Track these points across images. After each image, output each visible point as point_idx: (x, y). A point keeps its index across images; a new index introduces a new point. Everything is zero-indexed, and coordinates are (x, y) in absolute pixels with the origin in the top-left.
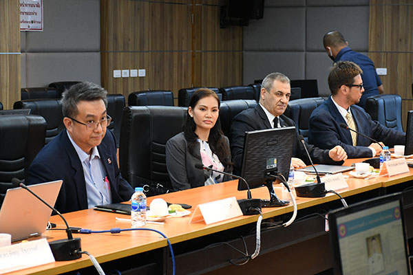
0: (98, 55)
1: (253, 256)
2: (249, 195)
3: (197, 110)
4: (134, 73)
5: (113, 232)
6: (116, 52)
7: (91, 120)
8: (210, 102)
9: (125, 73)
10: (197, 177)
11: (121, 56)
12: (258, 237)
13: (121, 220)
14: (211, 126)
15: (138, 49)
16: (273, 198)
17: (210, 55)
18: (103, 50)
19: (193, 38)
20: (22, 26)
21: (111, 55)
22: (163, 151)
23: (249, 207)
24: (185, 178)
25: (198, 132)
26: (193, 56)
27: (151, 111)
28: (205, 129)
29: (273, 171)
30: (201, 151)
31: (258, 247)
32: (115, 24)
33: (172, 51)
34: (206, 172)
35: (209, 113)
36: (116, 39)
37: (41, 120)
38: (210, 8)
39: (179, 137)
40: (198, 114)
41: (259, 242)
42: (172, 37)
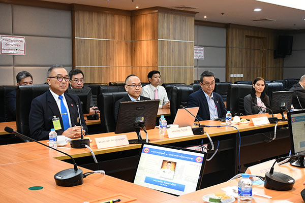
0: (225, 69)
1: (273, 139)
2: (273, 116)
3: (256, 85)
4: (239, 75)
5: (218, 127)
6: (232, 67)
7: (208, 83)
8: (261, 82)
9: (235, 76)
10: (255, 111)
11: (234, 69)
12: (275, 131)
13: (222, 123)
14: (261, 91)
15: (240, 66)
16: (283, 118)
17: (269, 69)
18: (227, 67)
19: (263, 62)
20: (195, 58)
21: (230, 69)
22: (243, 101)
23: (272, 120)
24: (251, 111)
25: (256, 94)
26: (263, 69)
27: (239, 86)
28: (259, 93)
29: (284, 108)
30: (257, 101)
31: (275, 136)
32: (232, 57)
33: (254, 68)
34: (259, 109)
35: (261, 86)
36: (232, 63)
37: (191, 89)
38: (270, 51)
39: (249, 96)
40: (256, 87)
41: (275, 133)
42: (254, 62)
